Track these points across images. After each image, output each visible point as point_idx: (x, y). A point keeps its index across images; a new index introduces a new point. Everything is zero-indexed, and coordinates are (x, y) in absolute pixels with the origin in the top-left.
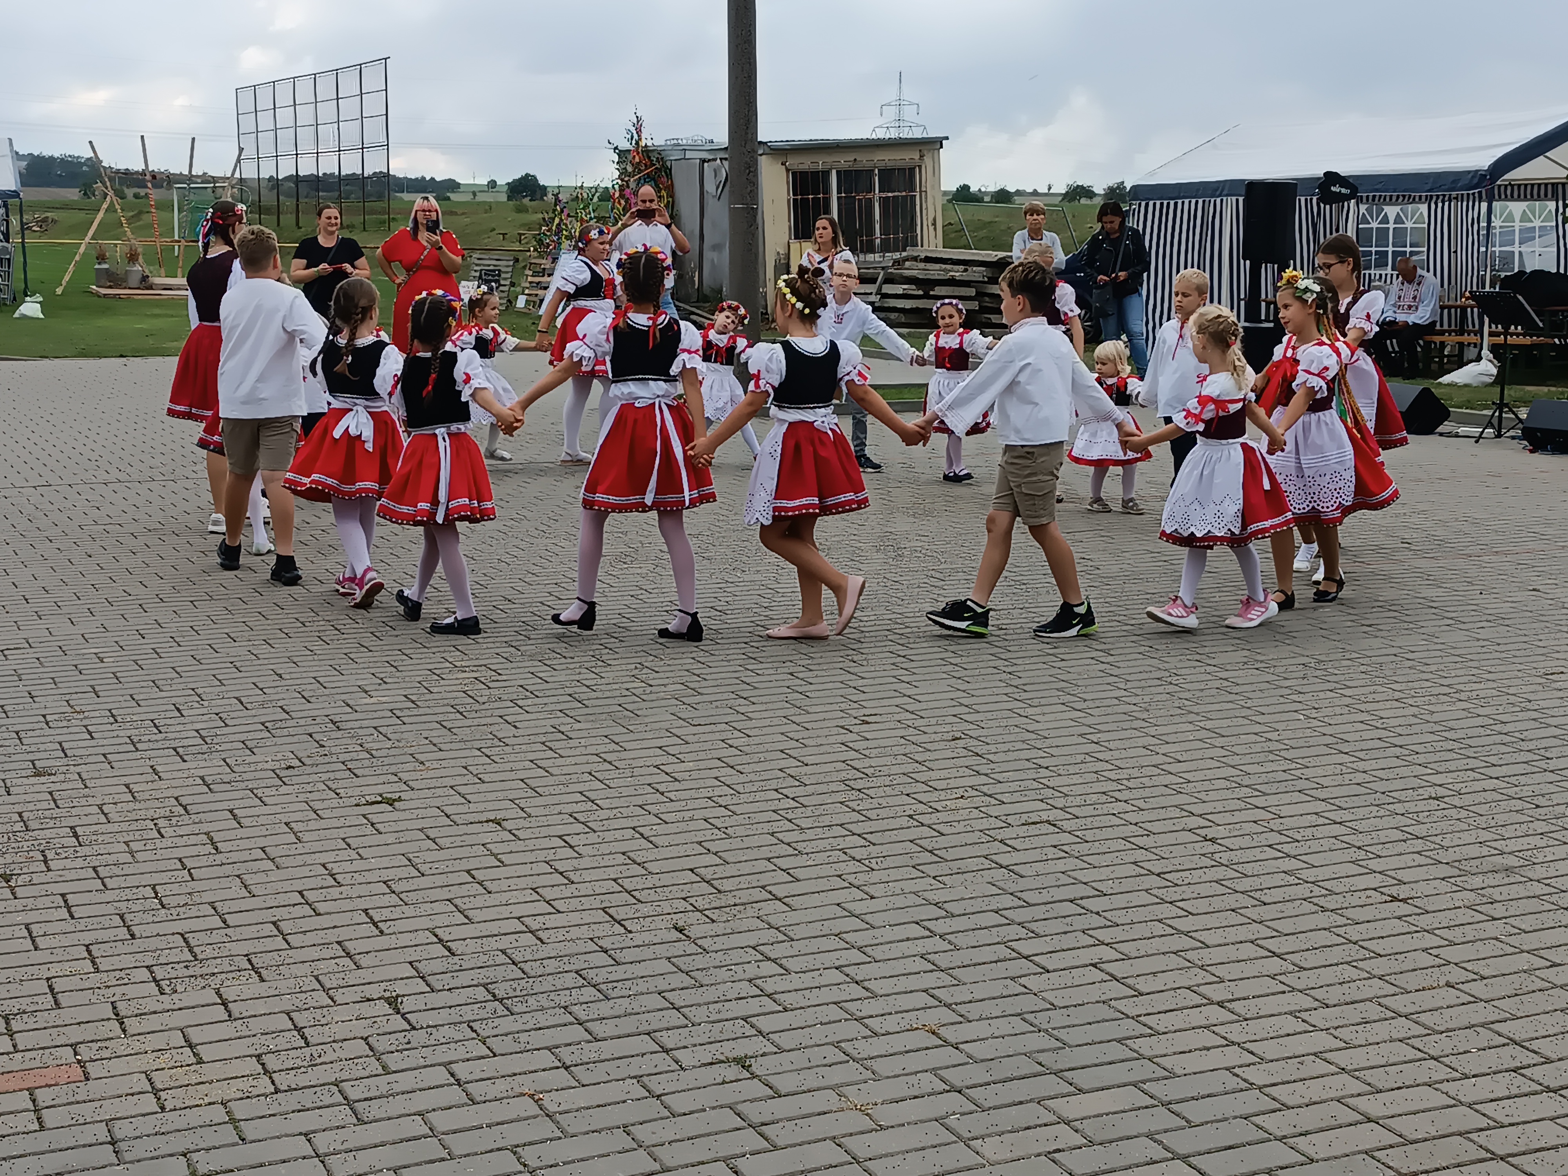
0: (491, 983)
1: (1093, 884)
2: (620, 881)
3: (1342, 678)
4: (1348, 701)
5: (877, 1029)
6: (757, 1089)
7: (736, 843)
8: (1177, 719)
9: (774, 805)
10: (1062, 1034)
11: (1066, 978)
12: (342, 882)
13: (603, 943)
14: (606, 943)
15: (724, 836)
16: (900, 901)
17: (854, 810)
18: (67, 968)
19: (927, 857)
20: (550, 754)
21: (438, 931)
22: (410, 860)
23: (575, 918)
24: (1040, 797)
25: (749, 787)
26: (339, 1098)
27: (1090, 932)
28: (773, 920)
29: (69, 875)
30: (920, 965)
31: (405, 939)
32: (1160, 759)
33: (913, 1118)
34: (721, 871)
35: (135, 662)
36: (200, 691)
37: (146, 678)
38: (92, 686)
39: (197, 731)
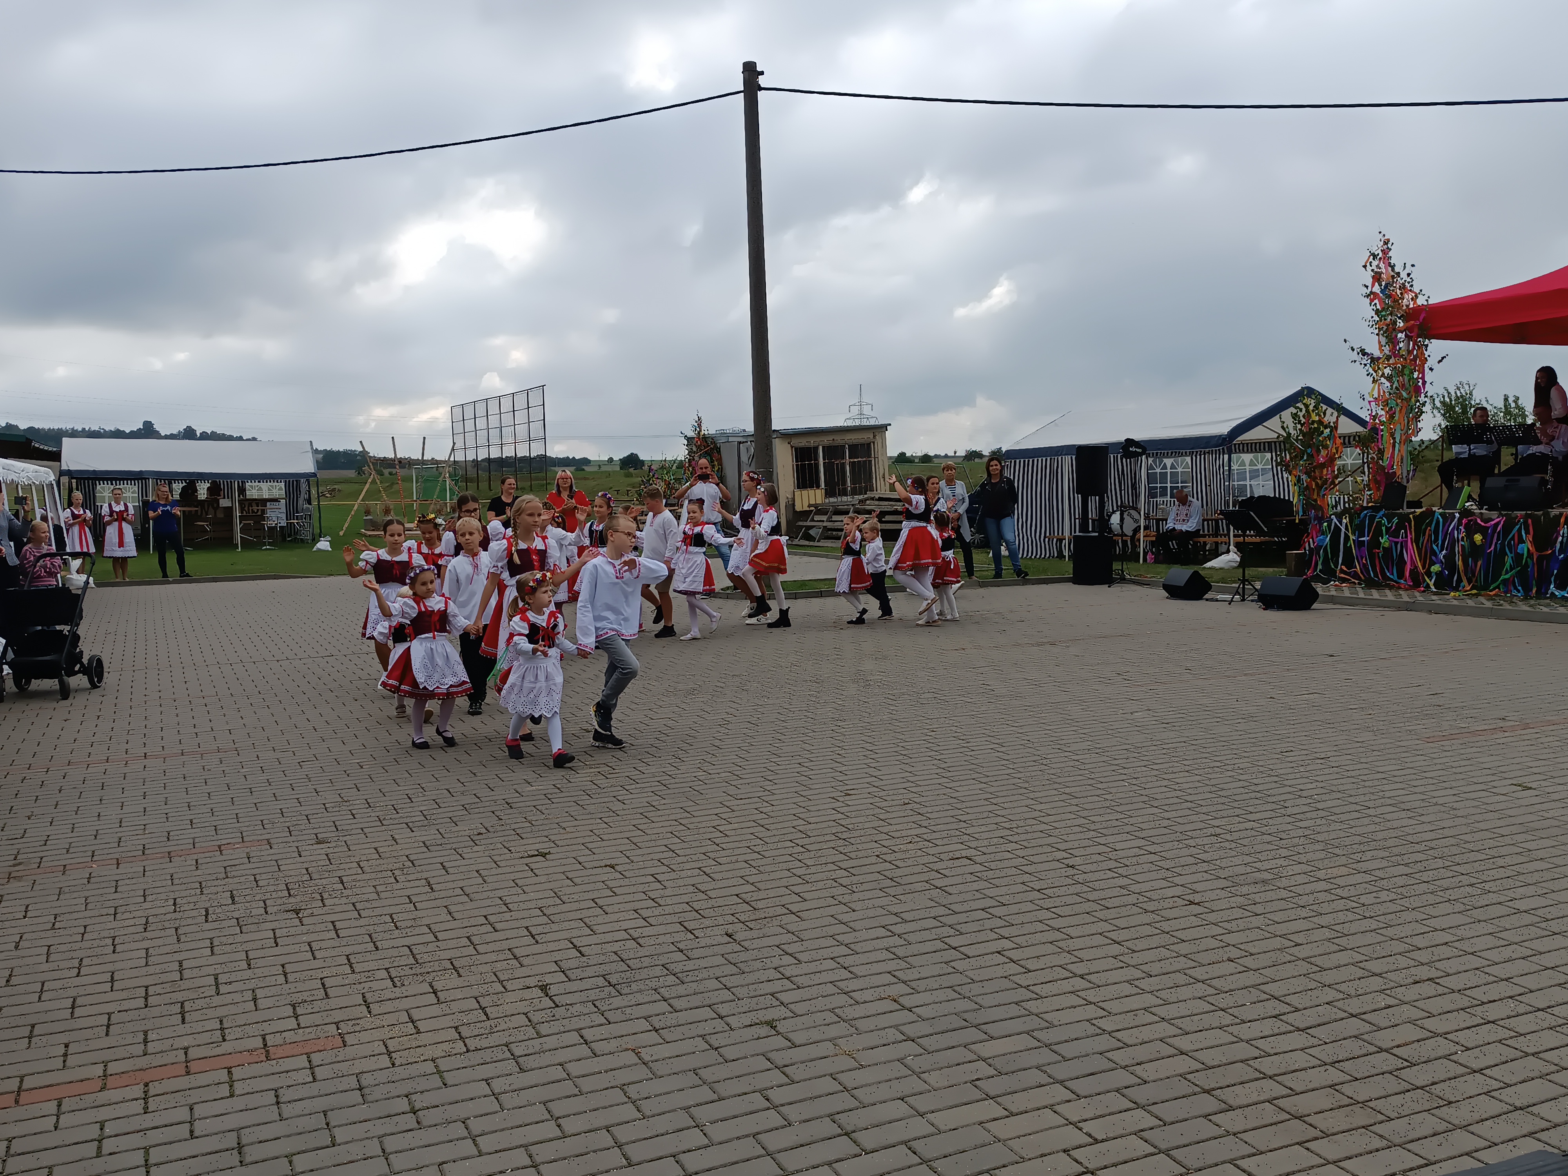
0: (607, 975)
1: (996, 898)
2: (690, 903)
3: (1151, 758)
4: (1157, 773)
5: (858, 999)
6: (780, 1042)
7: (765, 877)
8: (1047, 787)
9: (790, 851)
10: (979, 999)
11: (980, 961)
12: (512, 909)
14: (681, 946)
15: (757, 872)
16: (871, 913)
17: (841, 853)
18: (334, 970)
19: (889, 883)
20: (646, 820)
21: (573, 940)
22: (555, 893)
23: (662, 929)
24: (962, 841)
25: (773, 839)
26: (508, 1055)
27: (996, 930)
28: (789, 927)
29: (338, 909)
30: (886, 955)
31: (552, 946)
32: (1037, 814)
33: (883, 1059)
34: (756, 896)
35: (383, 767)
36: (423, 785)
37: (390, 778)
38: (355, 784)
39: (421, 811)
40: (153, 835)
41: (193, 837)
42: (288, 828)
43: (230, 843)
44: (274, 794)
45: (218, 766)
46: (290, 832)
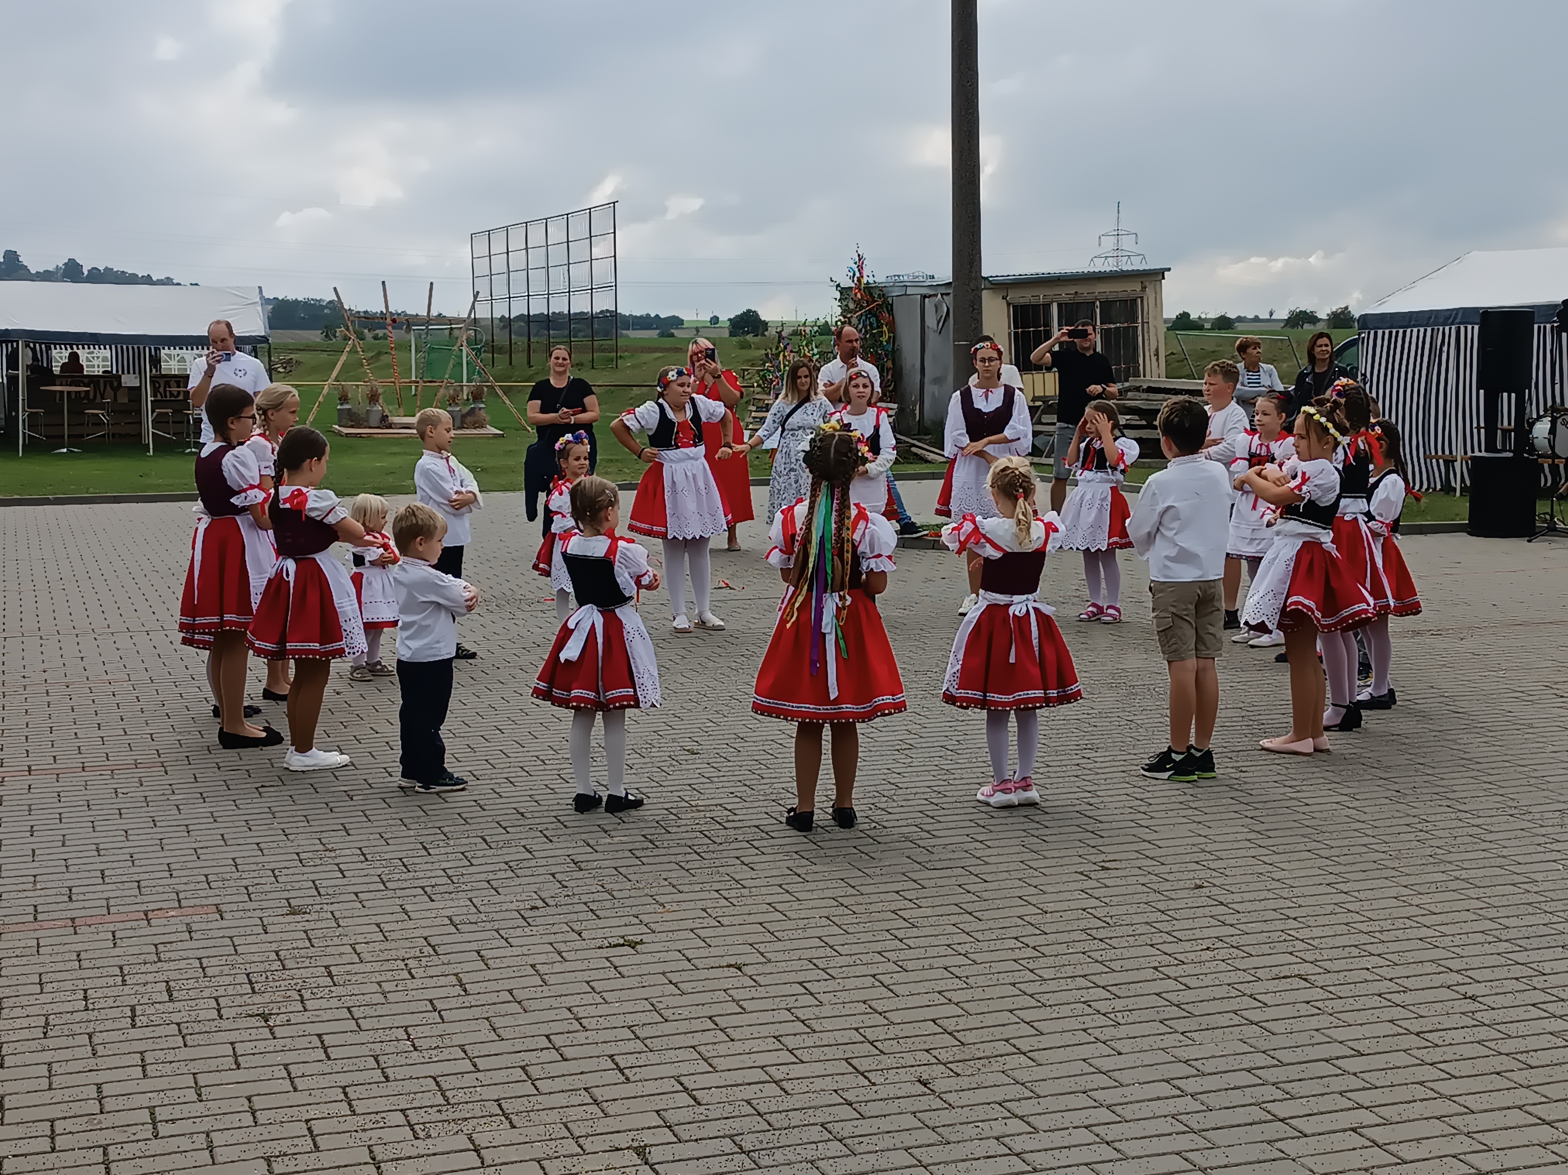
0: (737, 1135)
1: (1349, 1043)
2: (861, 1031)
7: (978, 994)
8: (1429, 869)
9: (1018, 954)
12: (588, 1027)
13: (850, 1096)
15: (966, 986)
16: (1147, 1058)
17: (1097, 961)
18: (325, 1110)
19: (1175, 1012)
20: (787, 897)
21: (682, 1079)
22: (653, 1005)
23: (818, 1069)
24: (1290, 949)
25: (988, 935)
27: (1348, 1094)
28: (1017, 1074)
29: (325, 1016)
30: (1172, 1126)
31: (651, 1087)
32: (1413, 911)
34: (963, 1023)
35: (383, 799)
36: (446, 830)
37: (394, 816)
38: (342, 824)
39: (444, 870)
40: (48, 892)
41: (106, 897)
42: (246, 888)
43: (161, 909)
44: (222, 835)
45: (137, 789)
46: (249, 895)
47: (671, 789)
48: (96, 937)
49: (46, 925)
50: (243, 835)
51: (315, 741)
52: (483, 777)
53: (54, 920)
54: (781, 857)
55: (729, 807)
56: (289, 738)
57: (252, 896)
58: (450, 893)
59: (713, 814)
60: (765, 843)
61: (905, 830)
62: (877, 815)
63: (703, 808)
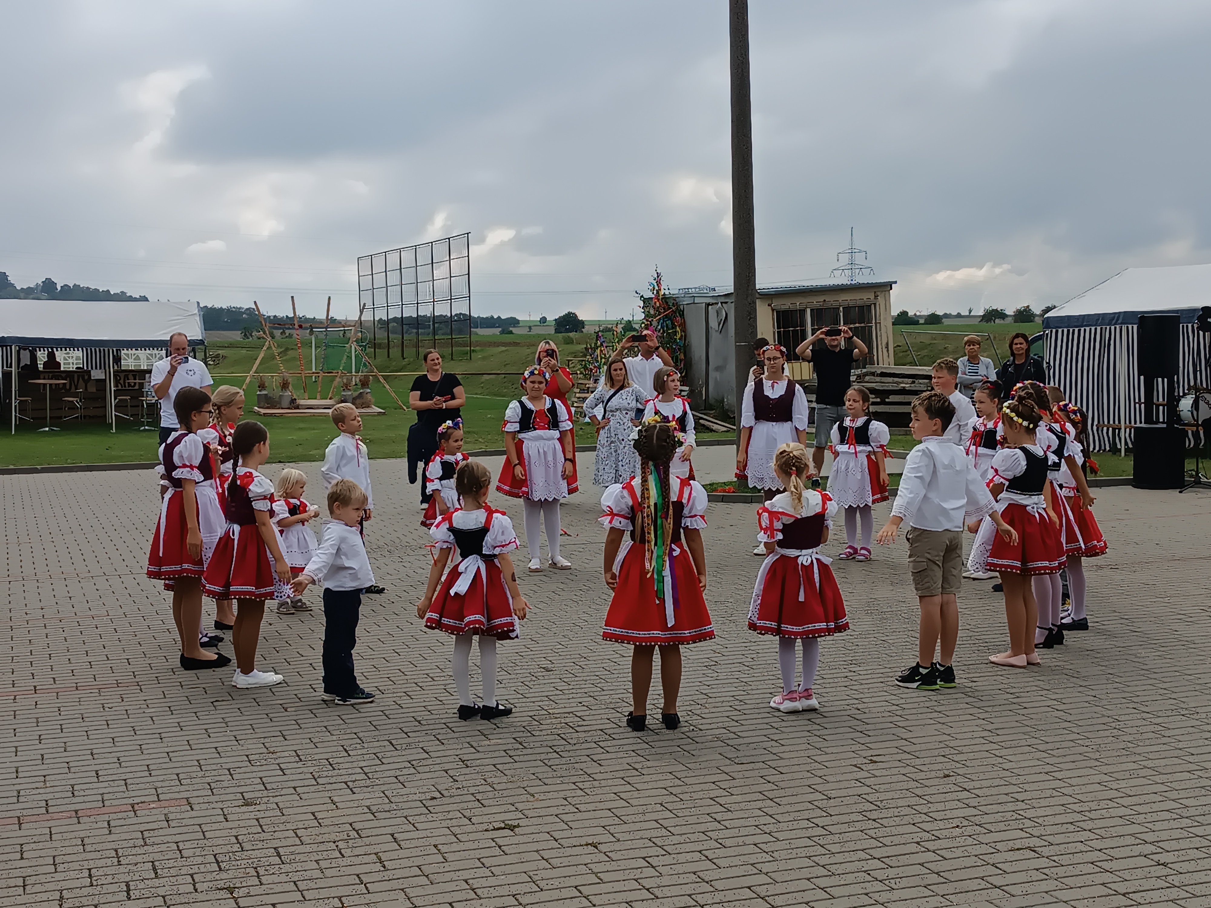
7: (781, 865)
9: (810, 832)
12: (482, 896)
15: (771, 859)
17: (872, 837)
20: (629, 788)
22: (530, 877)
24: (1021, 826)
25: (787, 817)
29: (276, 889)
32: (1113, 794)
35: (310, 710)
36: (361, 735)
37: (320, 724)
38: (280, 731)
39: (361, 768)
40: (56, 789)
41: (101, 792)
42: (209, 784)
43: (144, 802)
44: (188, 741)
45: (120, 704)
46: (211, 790)
47: (533, 699)
48: (95, 826)
49: (56, 816)
50: (203, 741)
51: (255, 663)
52: (386, 692)
53: (61, 812)
54: (621, 755)
55: (578, 714)
56: (236, 661)
57: (214, 791)
58: (367, 787)
59: (567, 720)
60: (609, 743)
61: (717, 732)
62: (695, 720)
63: (558, 716)
